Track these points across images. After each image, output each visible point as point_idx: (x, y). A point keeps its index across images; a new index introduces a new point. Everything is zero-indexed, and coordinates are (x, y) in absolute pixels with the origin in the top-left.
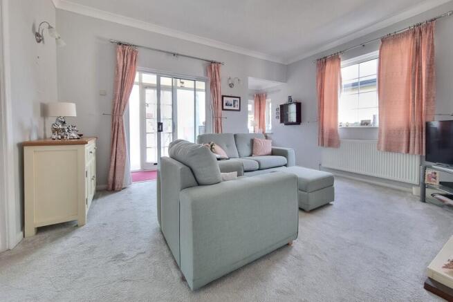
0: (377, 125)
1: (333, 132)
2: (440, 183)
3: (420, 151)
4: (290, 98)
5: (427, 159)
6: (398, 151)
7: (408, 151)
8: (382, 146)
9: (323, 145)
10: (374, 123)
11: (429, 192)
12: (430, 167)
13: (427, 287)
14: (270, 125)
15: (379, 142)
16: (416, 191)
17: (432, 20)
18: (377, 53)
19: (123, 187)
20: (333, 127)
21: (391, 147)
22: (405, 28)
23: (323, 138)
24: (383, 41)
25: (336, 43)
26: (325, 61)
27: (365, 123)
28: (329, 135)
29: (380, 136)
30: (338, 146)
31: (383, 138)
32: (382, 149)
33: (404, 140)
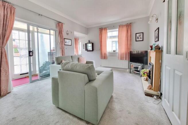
0: (118, 52)
1: (105, 54)
2: (134, 67)
3: (129, 59)
4: (89, 41)
5: (130, 61)
6: (124, 60)
7: (126, 59)
8: (120, 58)
9: (102, 58)
10: (117, 51)
11: (132, 70)
12: (132, 63)
13: (146, 95)
14: (80, 51)
15: (119, 57)
16: (128, 70)
17: (131, 23)
18: (118, 29)
19: (8, 92)
20: (105, 52)
21: (122, 58)
22: (124, 24)
23: (102, 56)
24: (119, 26)
25: (105, 24)
26: (102, 30)
27: (114, 51)
28: (104, 55)
29: (119, 55)
30: (107, 59)
31: (120, 56)
32: (120, 59)
33: (125, 56)
